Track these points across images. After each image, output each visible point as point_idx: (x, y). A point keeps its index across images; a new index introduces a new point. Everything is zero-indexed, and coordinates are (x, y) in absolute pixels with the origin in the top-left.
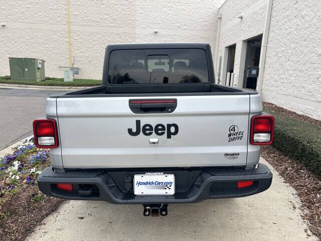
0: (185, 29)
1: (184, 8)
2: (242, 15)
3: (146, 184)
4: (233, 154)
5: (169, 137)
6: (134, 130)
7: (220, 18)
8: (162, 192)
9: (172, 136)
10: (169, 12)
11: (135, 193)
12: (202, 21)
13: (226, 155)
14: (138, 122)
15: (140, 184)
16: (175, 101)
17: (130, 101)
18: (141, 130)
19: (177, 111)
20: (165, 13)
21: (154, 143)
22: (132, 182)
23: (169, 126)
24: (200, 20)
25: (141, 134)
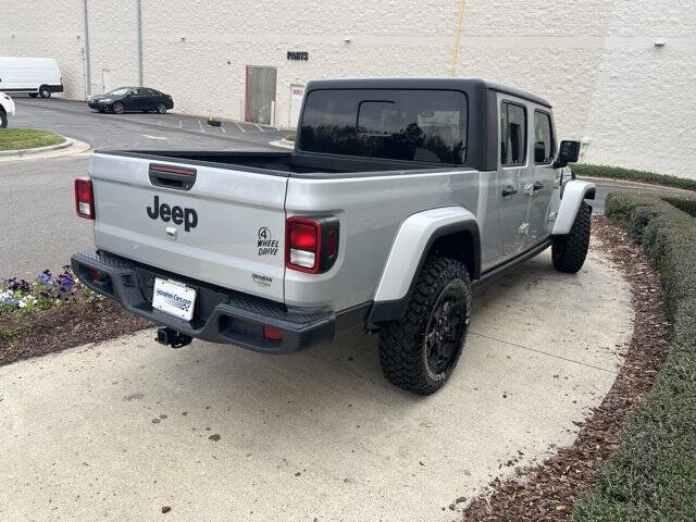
3: (166, 294)
4: (264, 278)
5: (187, 229)
6: (153, 211)
8: (178, 312)
9: (191, 229)
11: (154, 305)
13: (255, 276)
14: (157, 198)
15: (160, 293)
16: (195, 171)
17: (151, 165)
18: (159, 212)
19: (194, 189)
21: (171, 234)
23: (188, 211)
25: (159, 218)
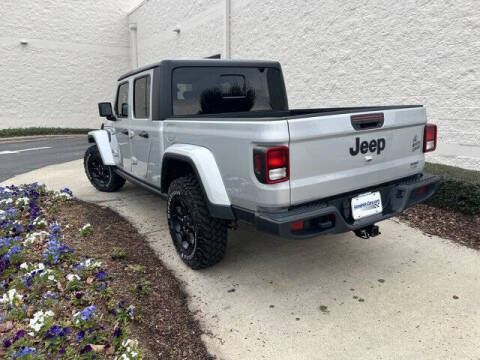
0: (78, 42)
1: (70, 7)
2: (178, 26)
3: (360, 206)
4: (415, 163)
5: (379, 153)
6: (355, 150)
7: (135, 29)
9: (381, 151)
10: (45, 11)
11: (354, 218)
12: (105, 31)
14: (358, 140)
15: (356, 207)
16: (382, 114)
17: (352, 117)
19: (385, 124)
20: (37, 11)
21: (369, 160)
22: (350, 207)
23: (379, 141)
24: (101, 29)
25: (360, 153)
